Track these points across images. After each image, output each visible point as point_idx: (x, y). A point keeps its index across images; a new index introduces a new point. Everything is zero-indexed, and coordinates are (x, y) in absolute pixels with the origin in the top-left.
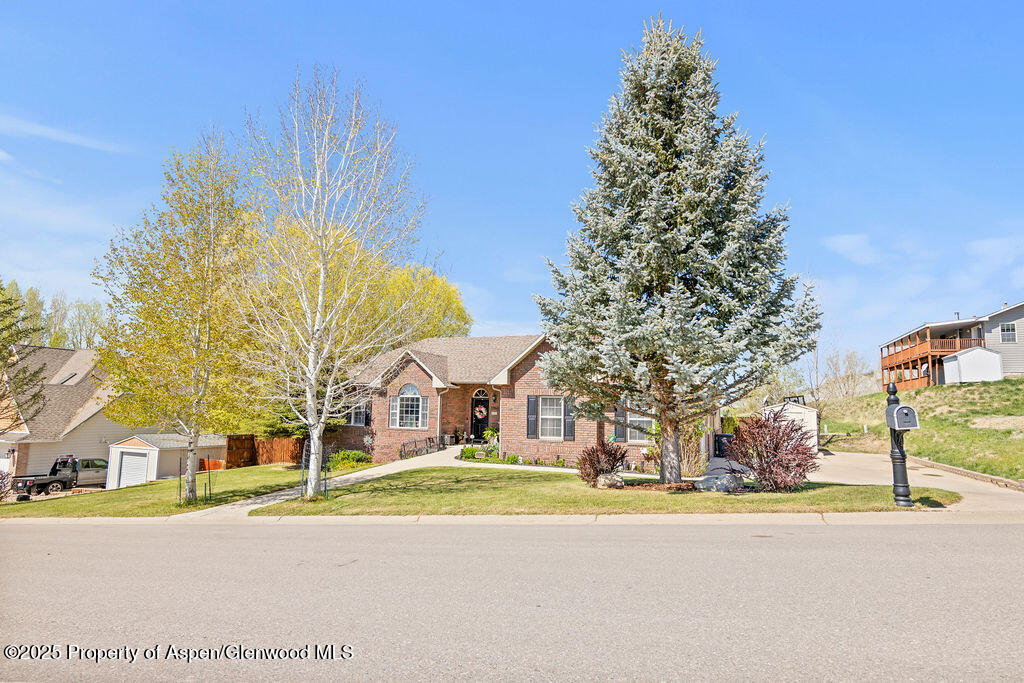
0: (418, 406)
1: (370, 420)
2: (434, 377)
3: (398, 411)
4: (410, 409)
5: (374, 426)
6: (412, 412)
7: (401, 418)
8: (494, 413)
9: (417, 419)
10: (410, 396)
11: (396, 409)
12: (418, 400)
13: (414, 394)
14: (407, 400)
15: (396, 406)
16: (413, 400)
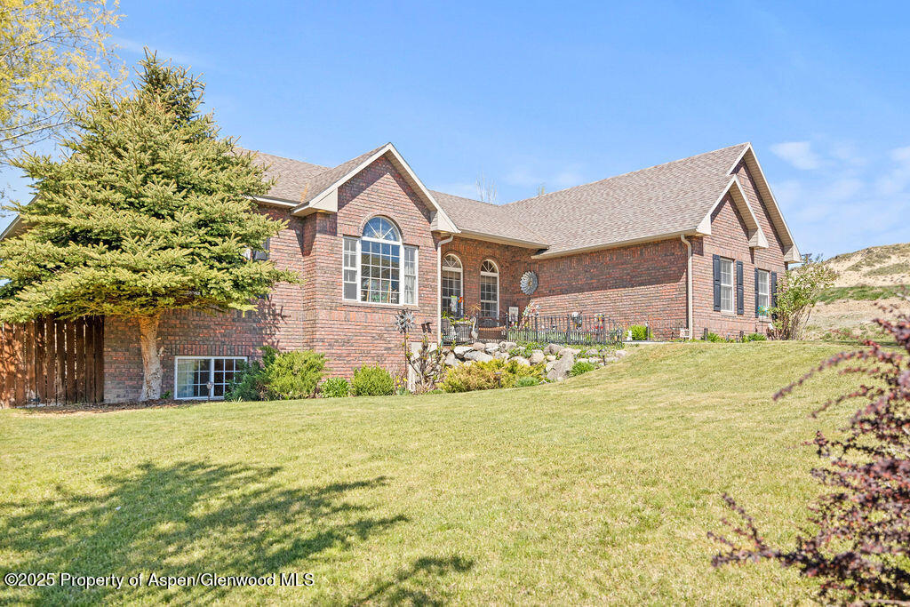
3: (359, 269)
9: (396, 286)
10: (382, 240)
11: (353, 265)
12: (396, 249)
13: (387, 238)
14: (376, 246)
15: (354, 258)
16: (386, 247)
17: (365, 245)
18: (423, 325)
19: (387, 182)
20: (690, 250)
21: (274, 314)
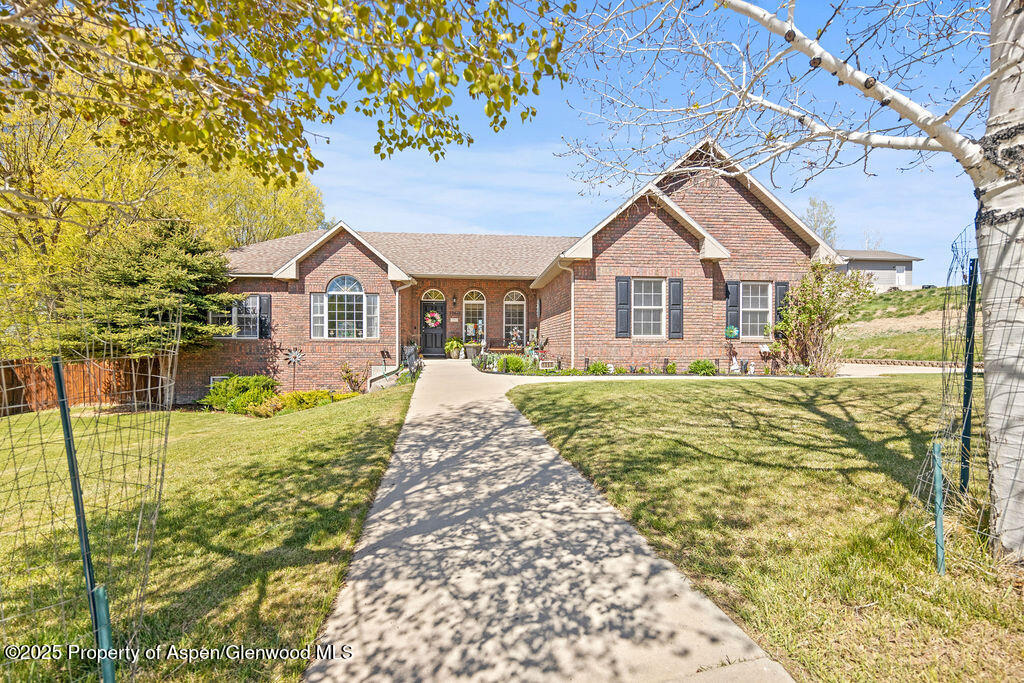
0: (360, 307)
1: (269, 327)
2: (391, 266)
3: (326, 315)
4: (347, 313)
5: (276, 338)
6: (350, 317)
7: (332, 325)
8: (454, 320)
9: (359, 325)
10: (346, 293)
11: (322, 312)
12: (360, 298)
13: (352, 290)
14: (341, 298)
15: (322, 308)
16: (350, 298)
17: (332, 298)
18: (382, 352)
19: (349, 249)
20: (572, 278)
21: (275, 348)
